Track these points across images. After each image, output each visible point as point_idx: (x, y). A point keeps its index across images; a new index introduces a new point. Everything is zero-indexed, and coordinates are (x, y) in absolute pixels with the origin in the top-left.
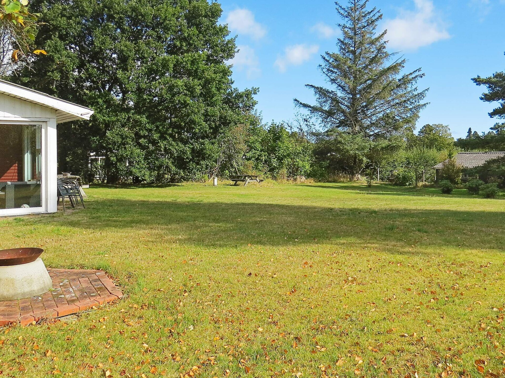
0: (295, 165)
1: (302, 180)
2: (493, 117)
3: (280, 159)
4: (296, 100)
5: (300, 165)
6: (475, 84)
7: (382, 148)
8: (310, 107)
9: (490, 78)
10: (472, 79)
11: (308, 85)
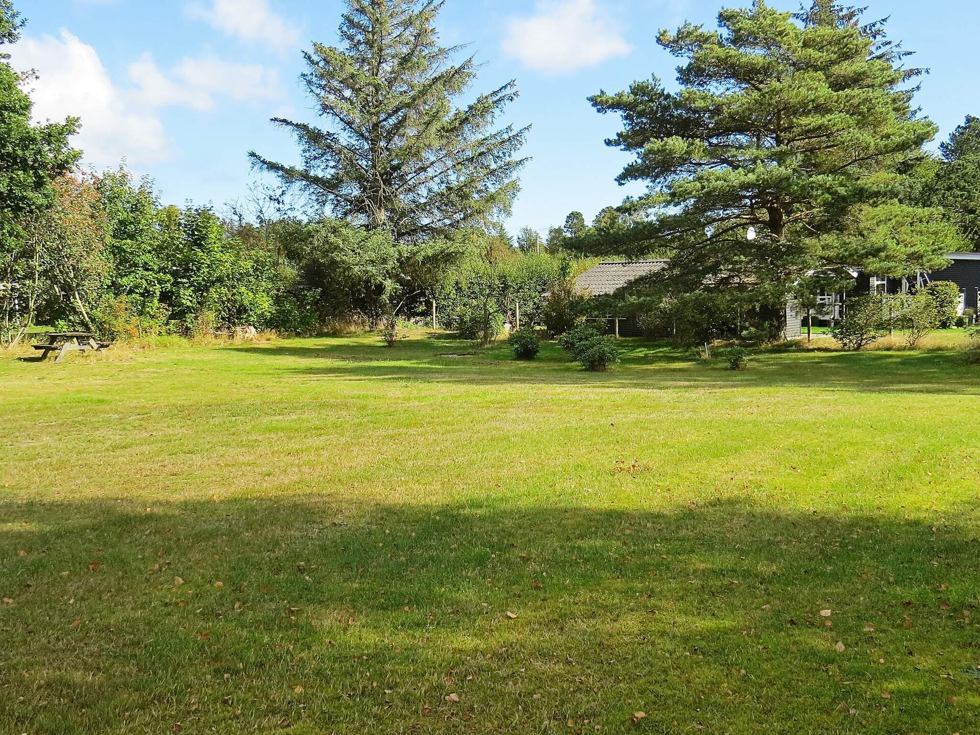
0: (235, 301)
1: (247, 335)
2: (623, 184)
3: (201, 289)
4: (253, 155)
5: (246, 303)
6: (595, 109)
7: (427, 259)
8: (282, 168)
9: (620, 95)
10: (588, 99)
11: (276, 119)
